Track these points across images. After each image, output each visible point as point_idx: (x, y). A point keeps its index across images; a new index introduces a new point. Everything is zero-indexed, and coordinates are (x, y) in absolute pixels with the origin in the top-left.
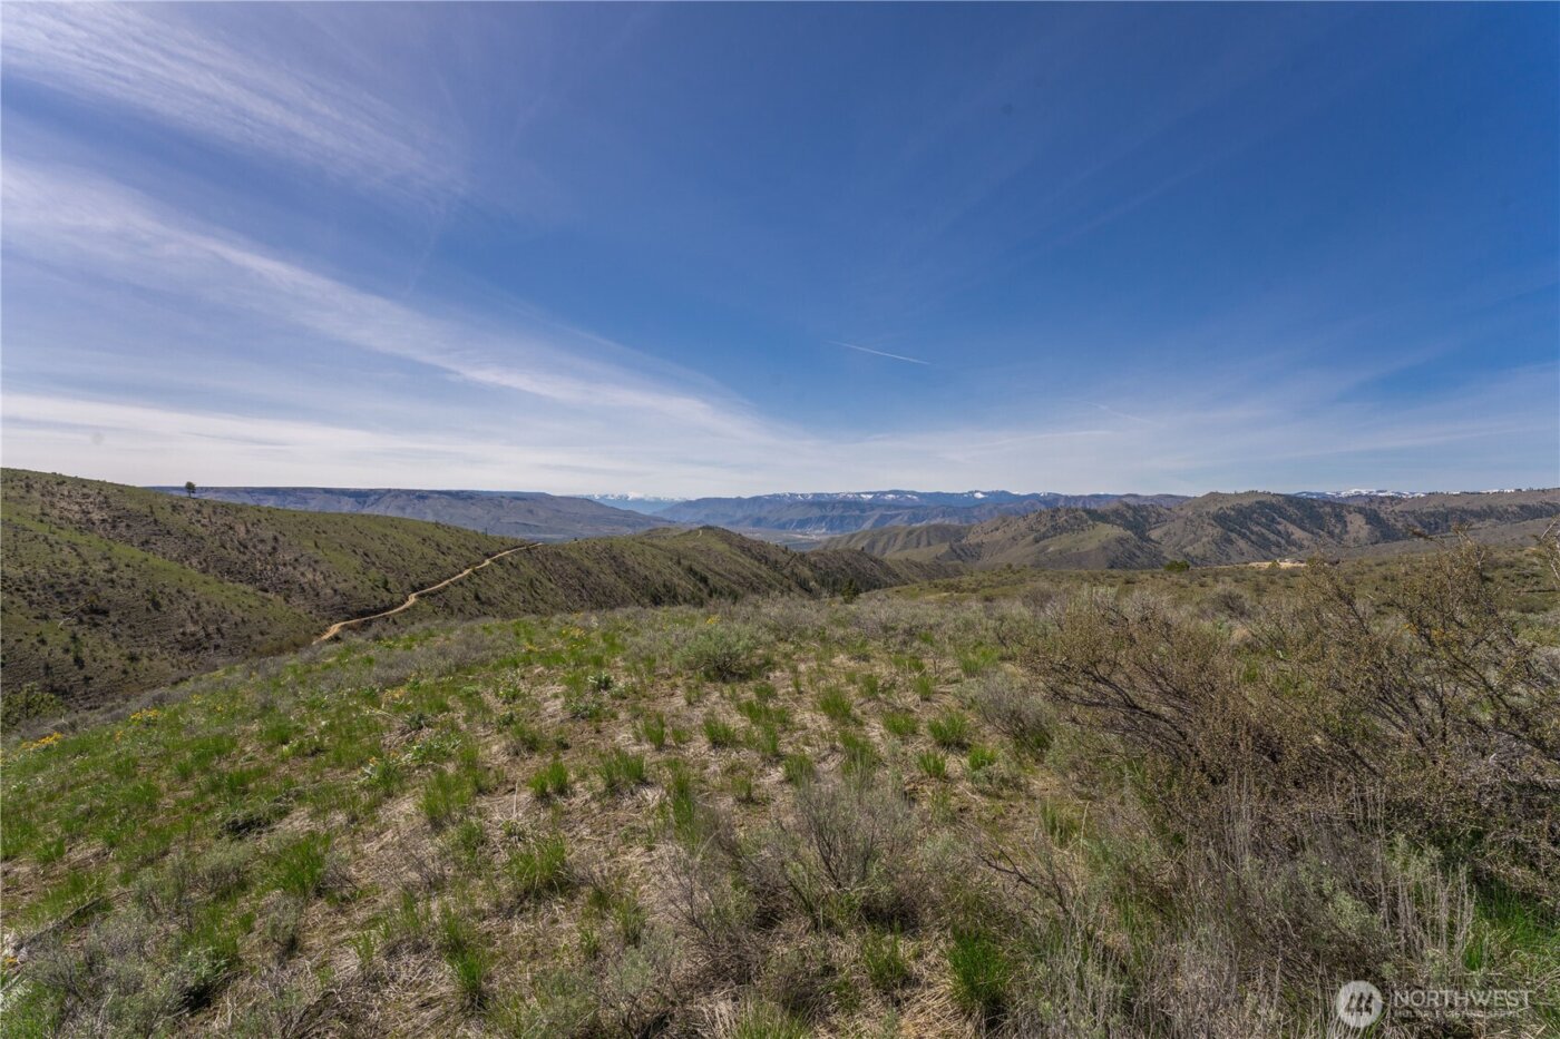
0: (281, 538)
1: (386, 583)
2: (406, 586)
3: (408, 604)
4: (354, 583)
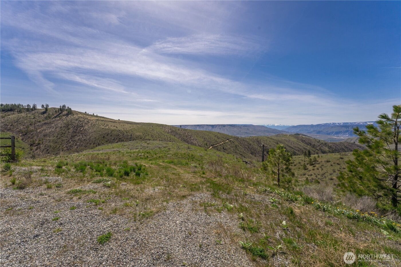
0: (192, 135)
1: (207, 144)
2: (210, 145)
3: (210, 148)
4: (202, 144)
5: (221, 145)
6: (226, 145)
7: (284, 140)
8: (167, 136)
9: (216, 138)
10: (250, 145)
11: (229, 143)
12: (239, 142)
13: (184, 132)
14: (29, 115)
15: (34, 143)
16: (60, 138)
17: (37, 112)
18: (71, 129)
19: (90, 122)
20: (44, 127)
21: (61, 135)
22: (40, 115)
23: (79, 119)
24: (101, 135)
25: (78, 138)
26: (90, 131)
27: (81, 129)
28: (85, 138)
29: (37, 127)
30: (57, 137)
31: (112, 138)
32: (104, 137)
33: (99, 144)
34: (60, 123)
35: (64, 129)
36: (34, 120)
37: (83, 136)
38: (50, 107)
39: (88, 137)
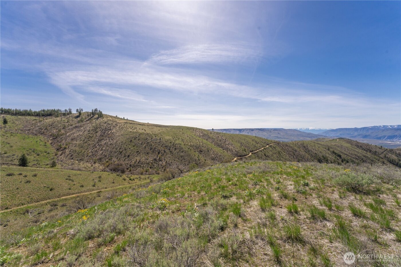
0: (226, 139)
1: (245, 150)
2: (249, 151)
3: (249, 155)
4: (239, 149)
5: (261, 151)
6: (267, 151)
7: (335, 145)
8: (199, 140)
9: (254, 143)
10: (296, 151)
11: (270, 149)
12: (281, 148)
13: (217, 136)
14: (63, 119)
15: (61, 148)
16: (86, 142)
17: (72, 117)
18: (99, 132)
19: (118, 125)
20: (74, 130)
21: (88, 139)
22: (74, 119)
23: (108, 122)
24: (128, 139)
25: (105, 141)
26: (117, 134)
27: (108, 132)
28: (111, 143)
29: (68, 130)
30: (84, 141)
31: (140, 142)
32: (131, 141)
33: (126, 149)
34: (89, 126)
35: (92, 132)
36: (67, 124)
37: (109, 140)
38: (84, 111)
39: (115, 141)
